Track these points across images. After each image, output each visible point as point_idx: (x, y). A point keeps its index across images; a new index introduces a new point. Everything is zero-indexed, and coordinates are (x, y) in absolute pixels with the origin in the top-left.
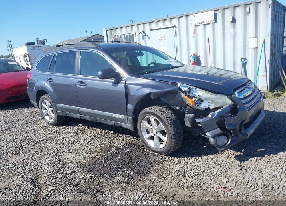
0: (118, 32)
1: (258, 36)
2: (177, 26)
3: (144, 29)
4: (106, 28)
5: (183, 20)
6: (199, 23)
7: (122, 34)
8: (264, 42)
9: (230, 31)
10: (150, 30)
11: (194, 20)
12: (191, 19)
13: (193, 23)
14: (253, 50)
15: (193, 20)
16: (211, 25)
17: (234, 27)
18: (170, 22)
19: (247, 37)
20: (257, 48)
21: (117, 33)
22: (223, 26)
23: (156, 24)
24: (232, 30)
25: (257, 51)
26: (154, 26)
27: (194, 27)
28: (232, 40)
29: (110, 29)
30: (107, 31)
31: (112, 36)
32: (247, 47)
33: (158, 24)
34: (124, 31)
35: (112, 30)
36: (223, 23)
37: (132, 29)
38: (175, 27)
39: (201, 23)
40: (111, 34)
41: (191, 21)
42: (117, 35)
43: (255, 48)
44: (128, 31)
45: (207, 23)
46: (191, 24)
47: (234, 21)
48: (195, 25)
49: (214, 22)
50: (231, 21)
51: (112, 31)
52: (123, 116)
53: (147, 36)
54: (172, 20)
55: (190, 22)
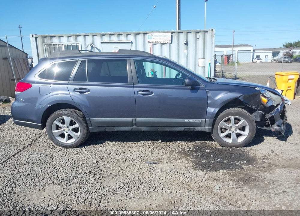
0: (56, 41)
1: (205, 58)
2: (134, 42)
3: (93, 40)
4: (35, 34)
5: (140, 37)
6: (156, 42)
7: (62, 43)
8: (210, 63)
9: (184, 52)
10: (102, 43)
11: (152, 38)
12: (148, 37)
13: (151, 41)
14: (202, 68)
15: (150, 39)
16: (168, 44)
17: (187, 49)
18: (126, 37)
19: (197, 58)
20: (204, 67)
21: (53, 42)
22: (178, 47)
23: (109, 37)
24: (186, 51)
25: (204, 69)
26: (106, 39)
27: (151, 45)
28: (185, 59)
29: (42, 35)
30: (36, 38)
31: (45, 45)
32: (197, 66)
33: (111, 38)
34: (64, 40)
35: (46, 37)
36: (178, 44)
37: (76, 39)
38: (132, 43)
39: (158, 42)
40: (44, 42)
41: (149, 39)
42: (53, 44)
43: (203, 67)
44: (70, 41)
45: (164, 43)
46: (149, 42)
47: (187, 44)
48: (152, 43)
49: (171, 42)
50: (185, 44)
51: (45, 39)
52: (201, 120)
53: (97, 48)
54: (127, 36)
55: (147, 40)
